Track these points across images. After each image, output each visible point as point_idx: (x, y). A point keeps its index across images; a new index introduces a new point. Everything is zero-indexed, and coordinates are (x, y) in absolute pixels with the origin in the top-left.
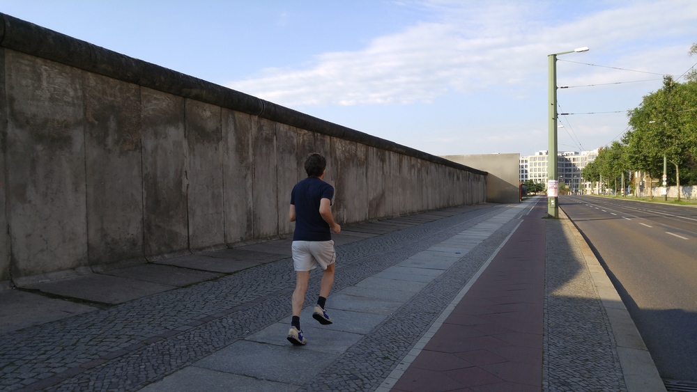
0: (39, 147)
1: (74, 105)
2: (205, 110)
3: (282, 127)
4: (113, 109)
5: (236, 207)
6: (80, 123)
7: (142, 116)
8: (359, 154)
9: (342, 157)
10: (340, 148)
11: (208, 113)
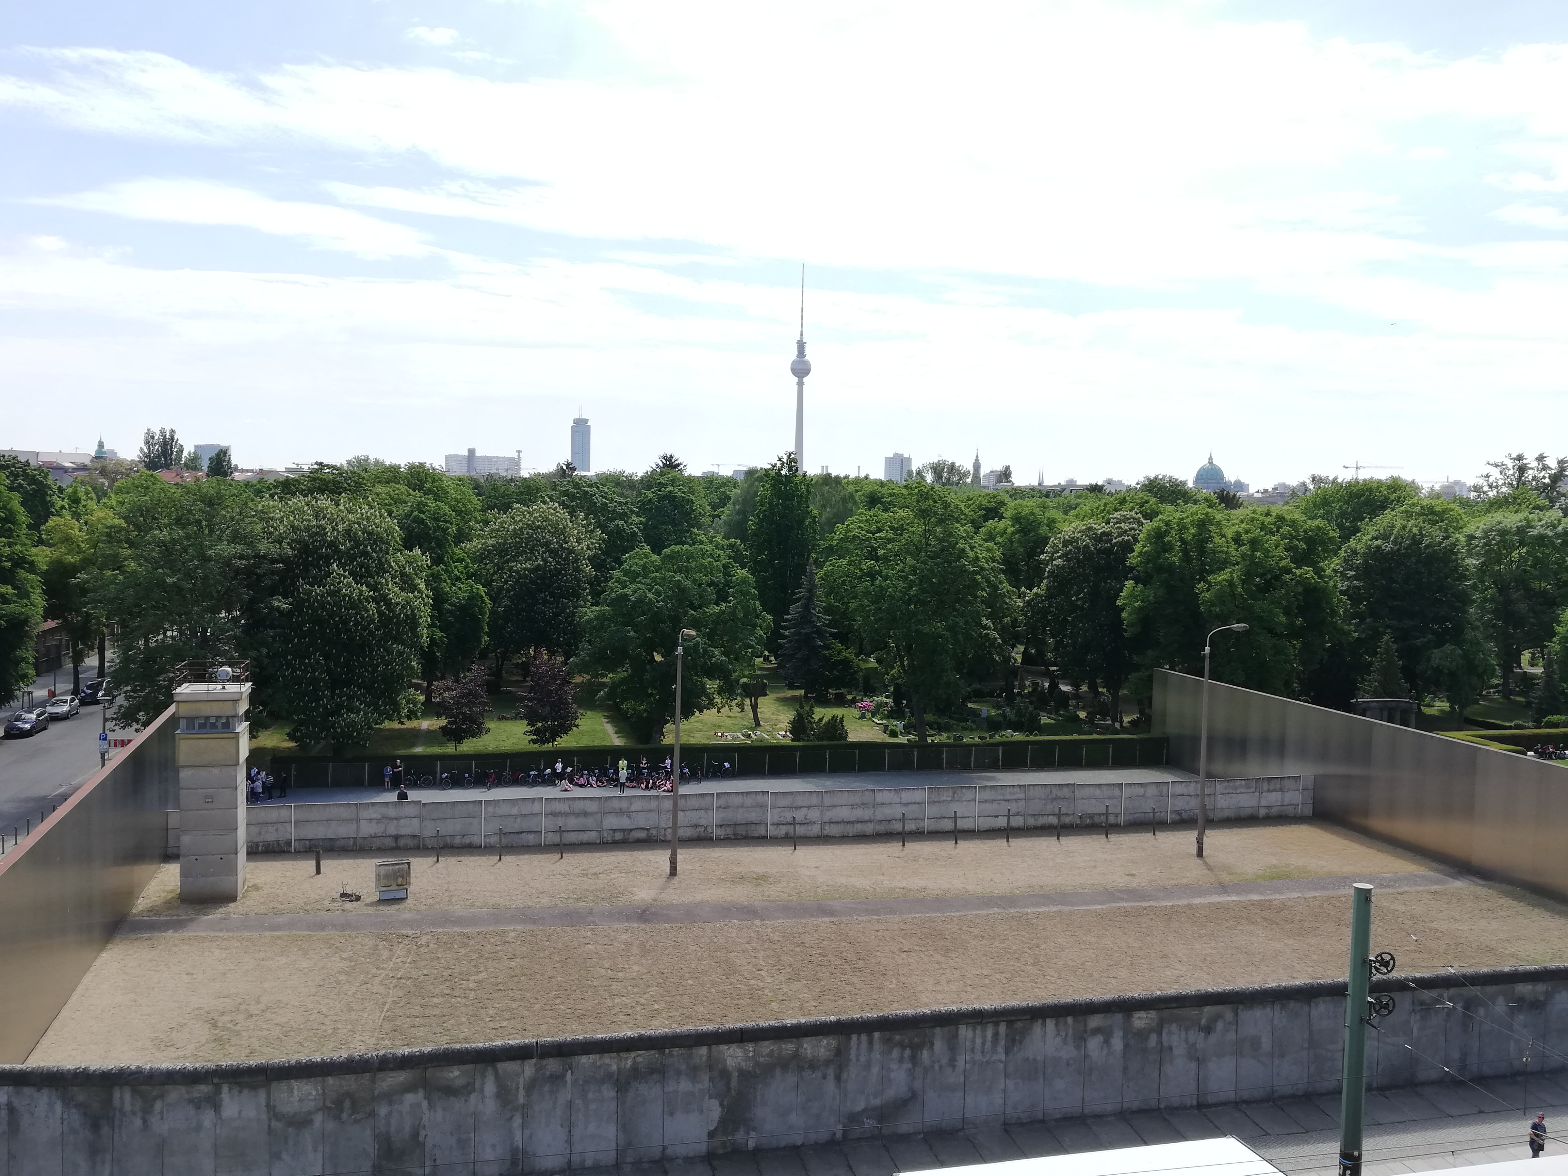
0: (290, 1129)
1: (316, 1100)
2: (452, 1072)
3: (584, 1060)
4: (348, 1094)
5: (493, 1147)
6: (320, 1109)
7: (377, 1092)
8: (809, 1052)
9: (746, 1066)
10: (741, 1054)
11: (456, 1073)
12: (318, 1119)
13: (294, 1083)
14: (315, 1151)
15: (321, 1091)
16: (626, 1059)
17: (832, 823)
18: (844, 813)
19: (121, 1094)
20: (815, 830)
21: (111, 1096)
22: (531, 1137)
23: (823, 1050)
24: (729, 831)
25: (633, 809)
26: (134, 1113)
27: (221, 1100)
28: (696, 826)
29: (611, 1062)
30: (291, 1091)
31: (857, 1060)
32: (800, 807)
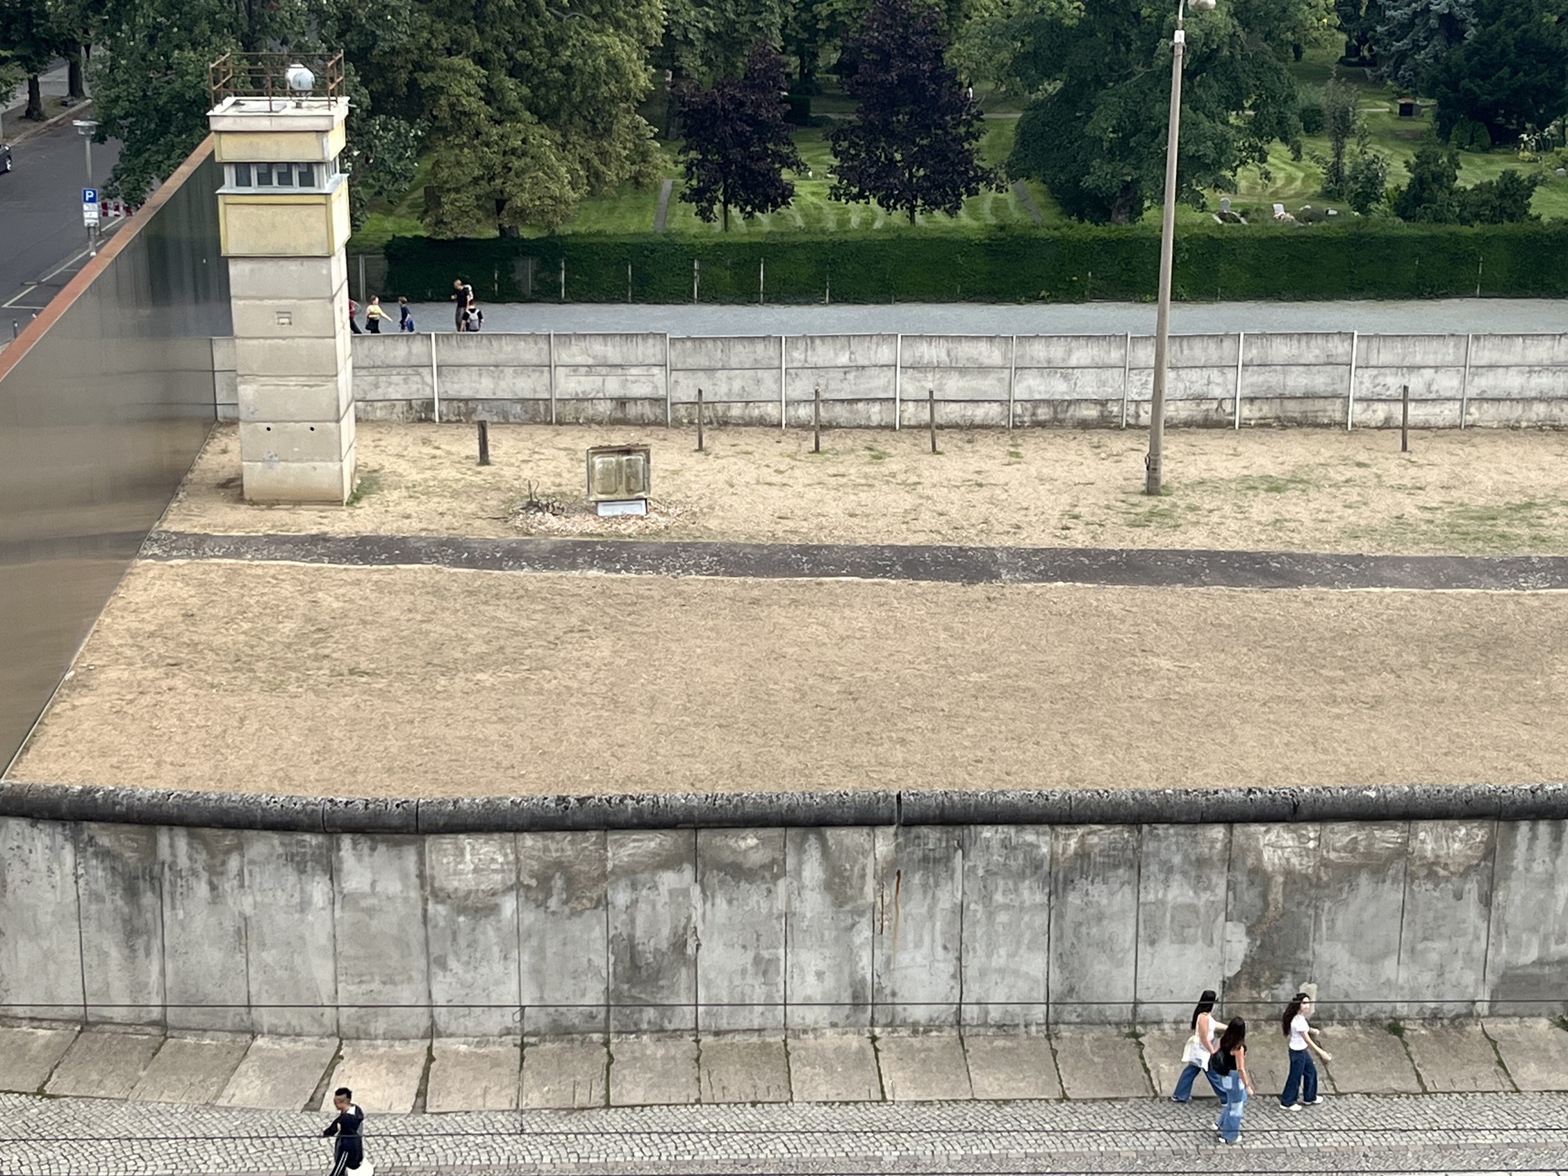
0: (461, 919)
1: (503, 871)
2: (744, 838)
3: (987, 832)
4: (559, 865)
5: (820, 975)
6: (511, 888)
7: (610, 866)
8: (1429, 847)
9: (1301, 864)
10: (1291, 843)
11: (752, 842)
12: (509, 905)
13: (465, 841)
14: (505, 958)
15: (511, 857)
16: (1067, 837)
17: (1487, 400)
18: (1513, 382)
19: (171, 838)
20: (1448, 413)
21: (155, 842)
22: (888, 962)
23: (1457, 846)
24: (1267, 410)
25: (1073, 361)
26: (194, 873)
27: (340, 861)
28: (1200, 399)
29: (1040, 841)
30: (462, 852)
31: (1527, 870)
32: (1419, 368)
